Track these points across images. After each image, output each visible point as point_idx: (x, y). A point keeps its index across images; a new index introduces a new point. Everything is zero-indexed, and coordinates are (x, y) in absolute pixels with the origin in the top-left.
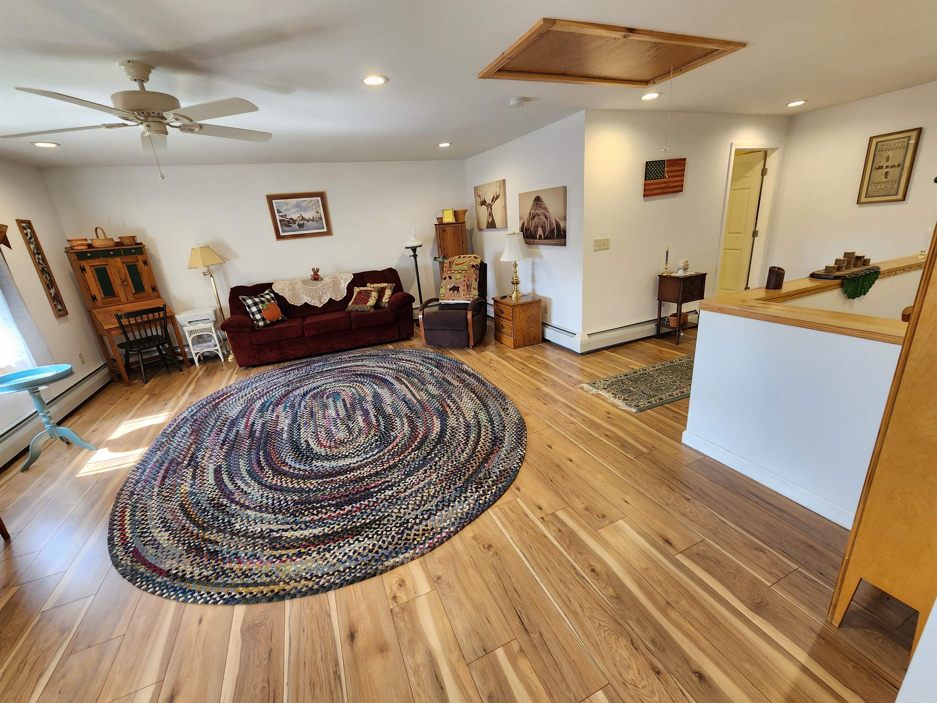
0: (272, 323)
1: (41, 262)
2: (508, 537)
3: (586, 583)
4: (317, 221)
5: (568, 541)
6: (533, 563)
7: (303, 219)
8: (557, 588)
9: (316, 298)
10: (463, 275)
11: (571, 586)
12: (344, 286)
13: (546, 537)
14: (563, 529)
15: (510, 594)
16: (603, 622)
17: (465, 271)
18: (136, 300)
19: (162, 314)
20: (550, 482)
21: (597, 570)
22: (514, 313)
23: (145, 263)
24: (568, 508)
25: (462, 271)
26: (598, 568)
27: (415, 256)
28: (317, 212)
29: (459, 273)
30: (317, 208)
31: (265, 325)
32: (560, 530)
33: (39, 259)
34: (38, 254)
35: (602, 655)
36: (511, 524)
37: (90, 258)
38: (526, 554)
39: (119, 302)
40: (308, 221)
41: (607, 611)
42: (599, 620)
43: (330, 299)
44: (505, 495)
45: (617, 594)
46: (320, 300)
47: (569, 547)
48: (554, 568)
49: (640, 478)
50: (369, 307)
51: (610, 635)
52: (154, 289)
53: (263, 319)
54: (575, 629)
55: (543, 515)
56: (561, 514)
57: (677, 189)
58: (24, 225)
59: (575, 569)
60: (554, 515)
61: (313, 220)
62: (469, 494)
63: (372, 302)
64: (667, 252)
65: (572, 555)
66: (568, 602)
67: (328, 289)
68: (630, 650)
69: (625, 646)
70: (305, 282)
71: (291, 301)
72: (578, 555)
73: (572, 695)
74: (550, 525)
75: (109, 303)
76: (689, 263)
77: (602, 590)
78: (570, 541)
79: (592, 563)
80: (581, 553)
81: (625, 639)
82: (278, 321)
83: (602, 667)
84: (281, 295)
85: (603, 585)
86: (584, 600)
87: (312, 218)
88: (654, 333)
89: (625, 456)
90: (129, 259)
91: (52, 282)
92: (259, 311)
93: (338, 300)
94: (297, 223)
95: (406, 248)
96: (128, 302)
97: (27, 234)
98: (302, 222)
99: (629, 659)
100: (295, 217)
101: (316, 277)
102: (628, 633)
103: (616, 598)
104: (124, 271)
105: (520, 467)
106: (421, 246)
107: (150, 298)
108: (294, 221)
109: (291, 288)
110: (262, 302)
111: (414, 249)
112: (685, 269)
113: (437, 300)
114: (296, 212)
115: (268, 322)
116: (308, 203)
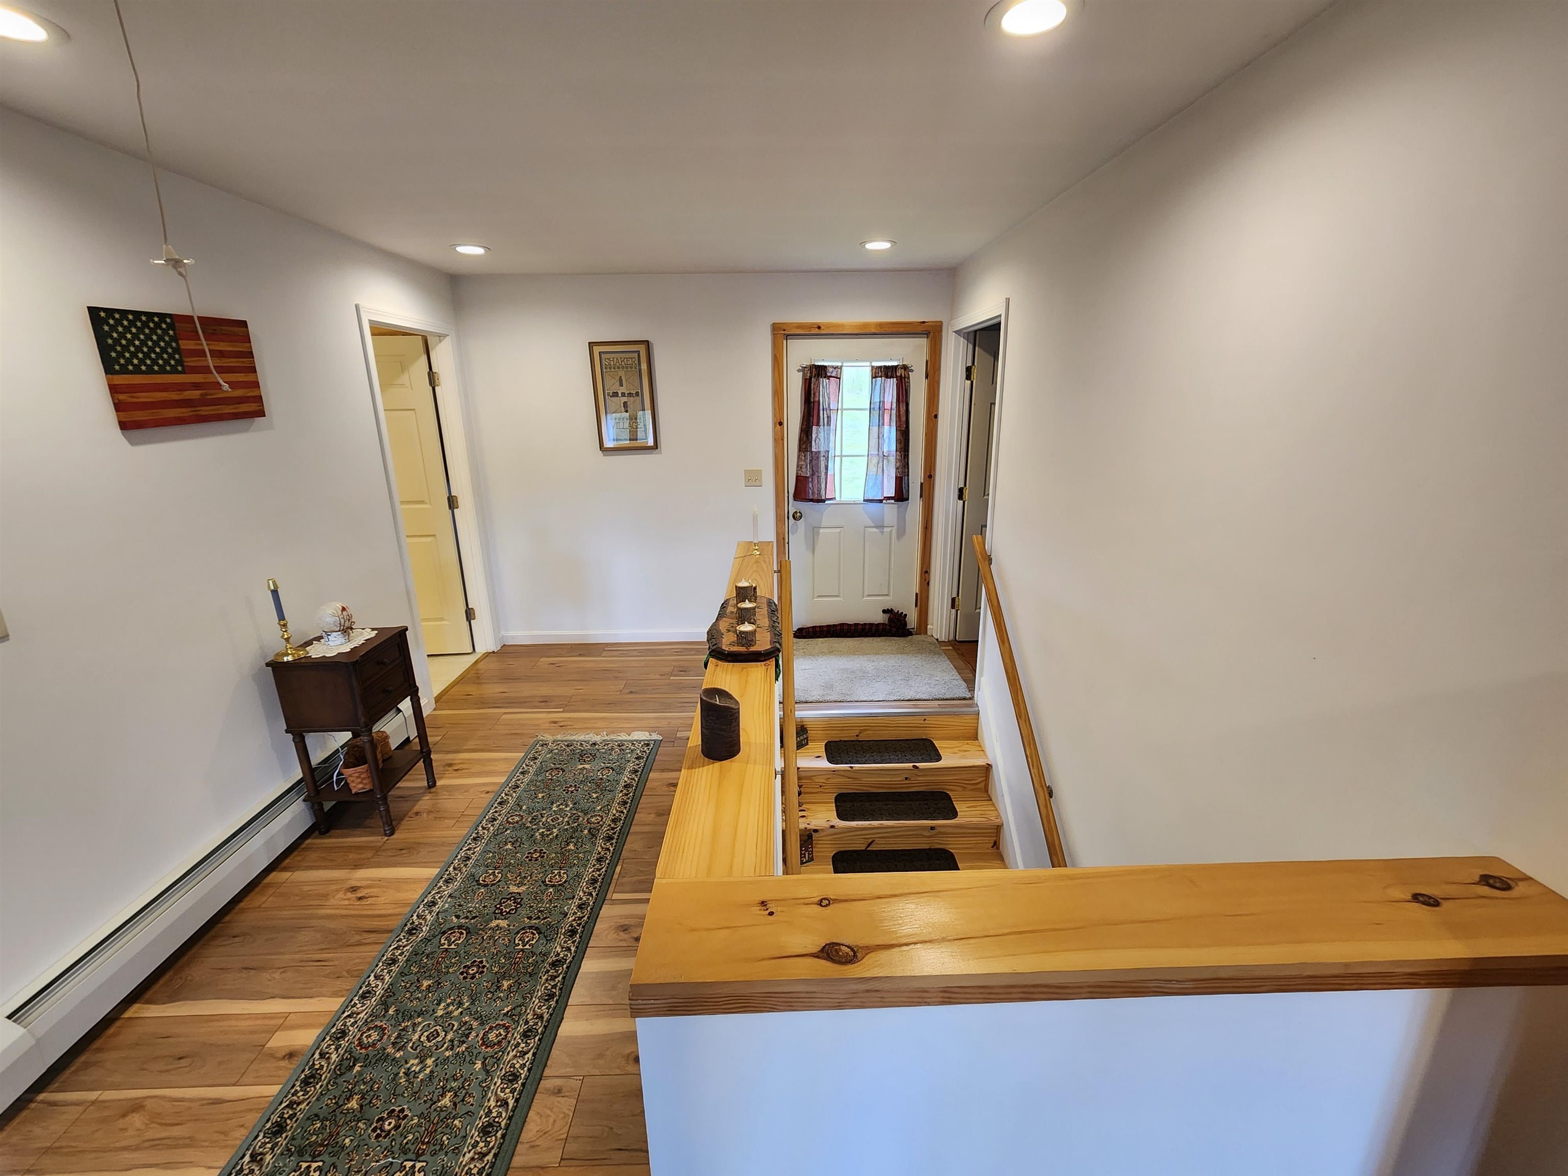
57: (244, 408)
64: (275, 593)
76: (351, 611)
88: (306, 823)
112: (346, 630)
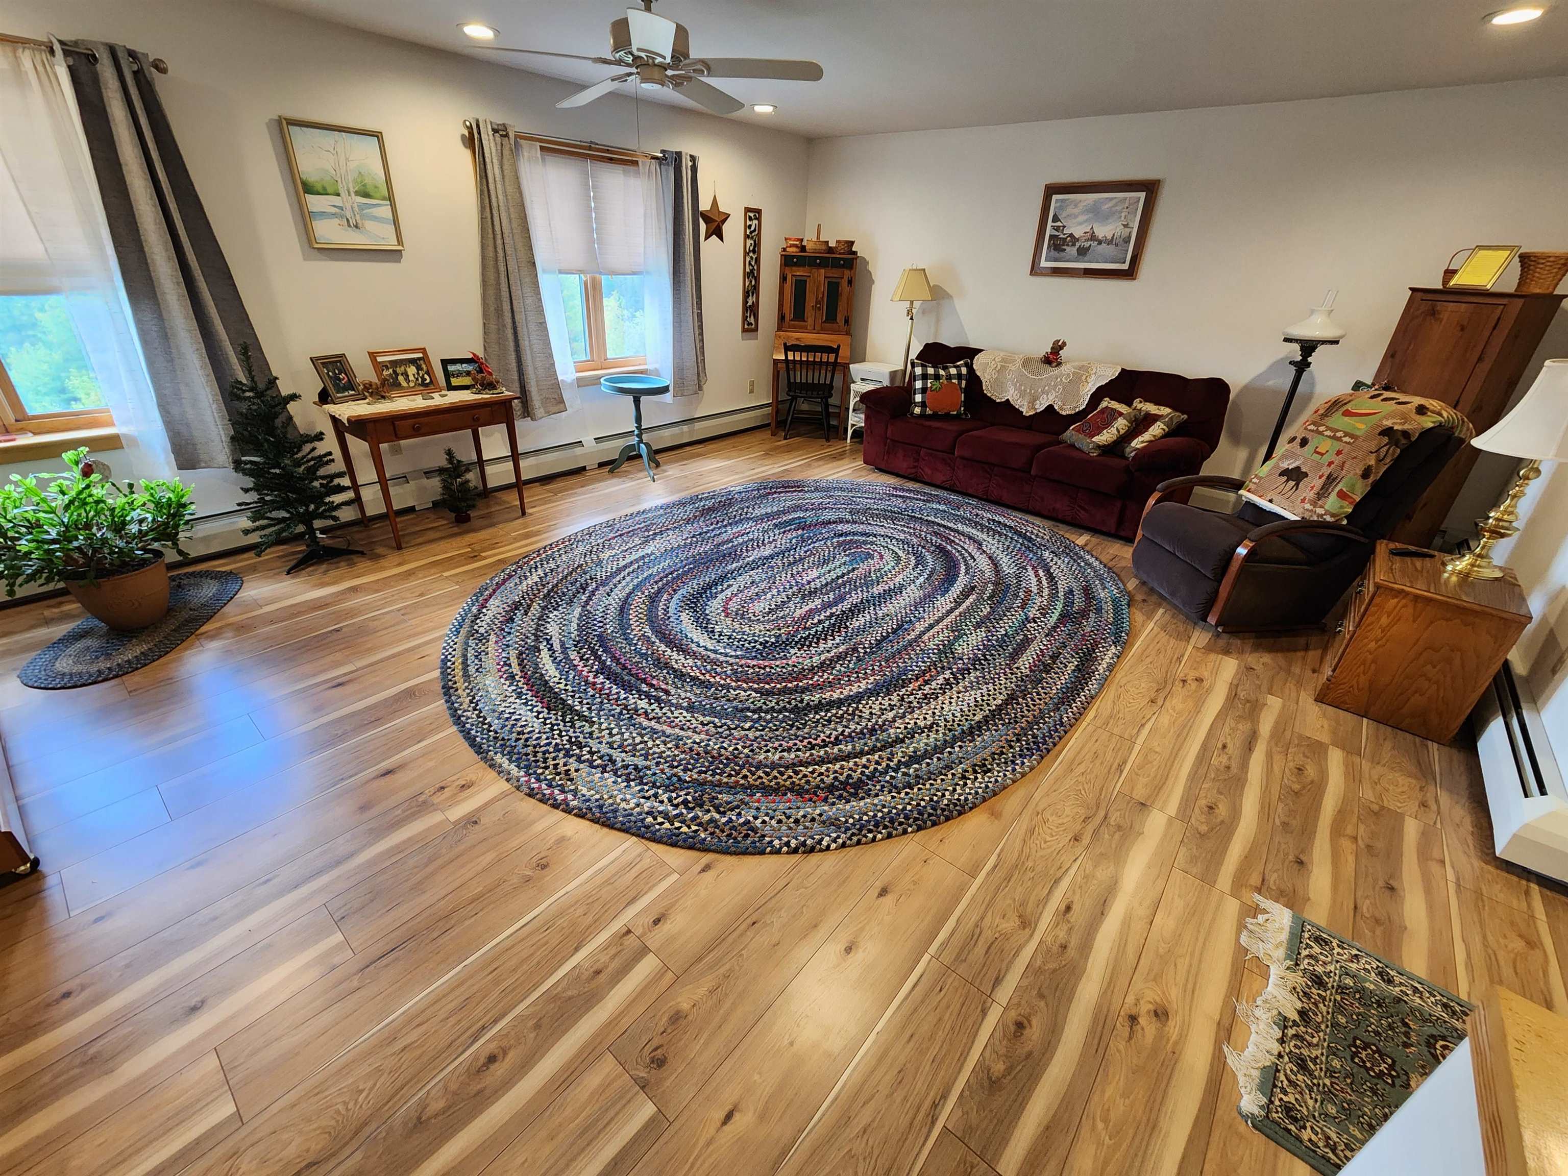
0: (935, 416)
1: (753, 263)
2: (568, 888)
3: (461, 1049)
4: (1117, 245)
5: (569, 993)
6: (509, 942)
7: (1093, 237)
8: (451, 997)
9: (1027, 398)
10: (1337, 446)
11: (452, 1021)
12: (1090, 388)
13: (577, 950)
14: (602, 978)
15: (440, 924)
16: (366, 1097)
17: (1352, 436)
18: (823, 330)
19: (832, 358)
20: (750, 921)
21: (493, 1067)
22: (1372, 609)
23: (850, 282)
24: (670, 975)
25: (1346, 434)
26: (500, 1070)
27: (1302, 366)
28: (1126, 226)
29: (1334, 438)
30: (1129, 217)
31: (923, 415)
32: (598, 972)
33: (752, 258)
34: (754, 251)
35: (299, 1103)
36: (606, 881)
37: (795, 264)
38: (528, 926)
39: (804, 329)
40: (1100, 243)
41: (390, 1104)
42: (371, 1089)
43: (1050, 407)
44: (682, 851)
45: (429, 1119)
46: (1032, 402)
47: (555, 998)
48: (496, 982)
49: (850, 1155)
50: (1091, 446)
51: (335, 1116)
52: (847, 321)
53: (923, 404)
54: (356, 1046)
55: (638, 931)
56: (647, 966)
58: (752, 215)
59: (496, 1021)
60: (644, 950)
61: (1110, 242)
62: (665, 797)
63: (1106, 437)
65: (531, 1010)
66: (419, 1020)
67: (1056, 386)
68: (298, 1160)
69: (308, 1151)
70: (1027, 362)
71: (988, 389)
72: (531, 1023)
73: (242, 1061)
74: (613, 951)
75: (794, 327)
77: (441, 1084)
78: (570, 998)
79: (511, 1054)
80: (537, 1026)
81: (323, 1148)
82: (947, 415)
83: (275, 1108)
84: (978, 374)
85: (453, 1087)
86: (419, 1052)
87: (1109, 237)
89: (944, 1096)
90: (834, 273)
91: (755, 288)
92: (924, 390)
93: (1064, 413)
94: (1078, 245)
95: (1287, 340)
96: (814, 331)
97: (750, 226)
98: (1087, 244)
99: (280, 1160)
100: (1078, 232)
101: (1052, 358)
102: (333, 1155)
103: (419, 1118)
104: (824, 288)
105: (778, 852)
106: (1337, 342)
107: (837, 332)
108: (1073, 239)
109: (999, 367)
110: (937, 377)
111: (1308, 347)
113: (1237, 485)
114: (1086, 221)
115: (928, 411)
116: (1116, 205)
